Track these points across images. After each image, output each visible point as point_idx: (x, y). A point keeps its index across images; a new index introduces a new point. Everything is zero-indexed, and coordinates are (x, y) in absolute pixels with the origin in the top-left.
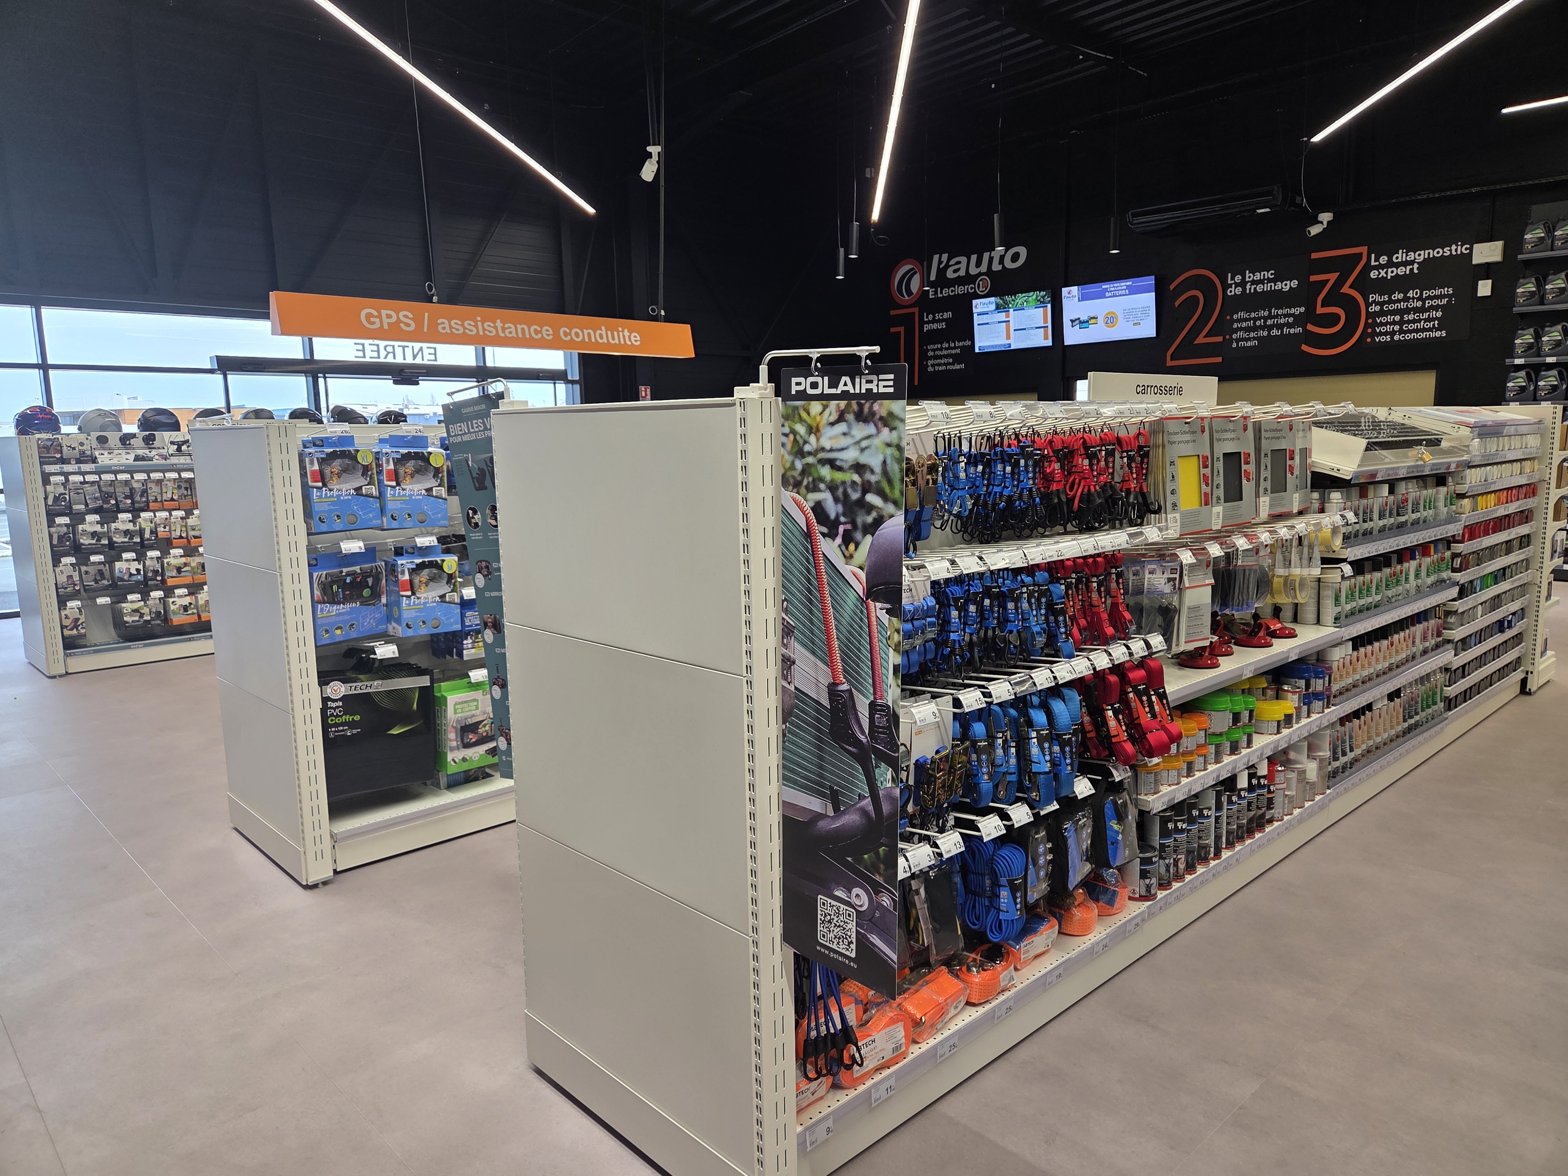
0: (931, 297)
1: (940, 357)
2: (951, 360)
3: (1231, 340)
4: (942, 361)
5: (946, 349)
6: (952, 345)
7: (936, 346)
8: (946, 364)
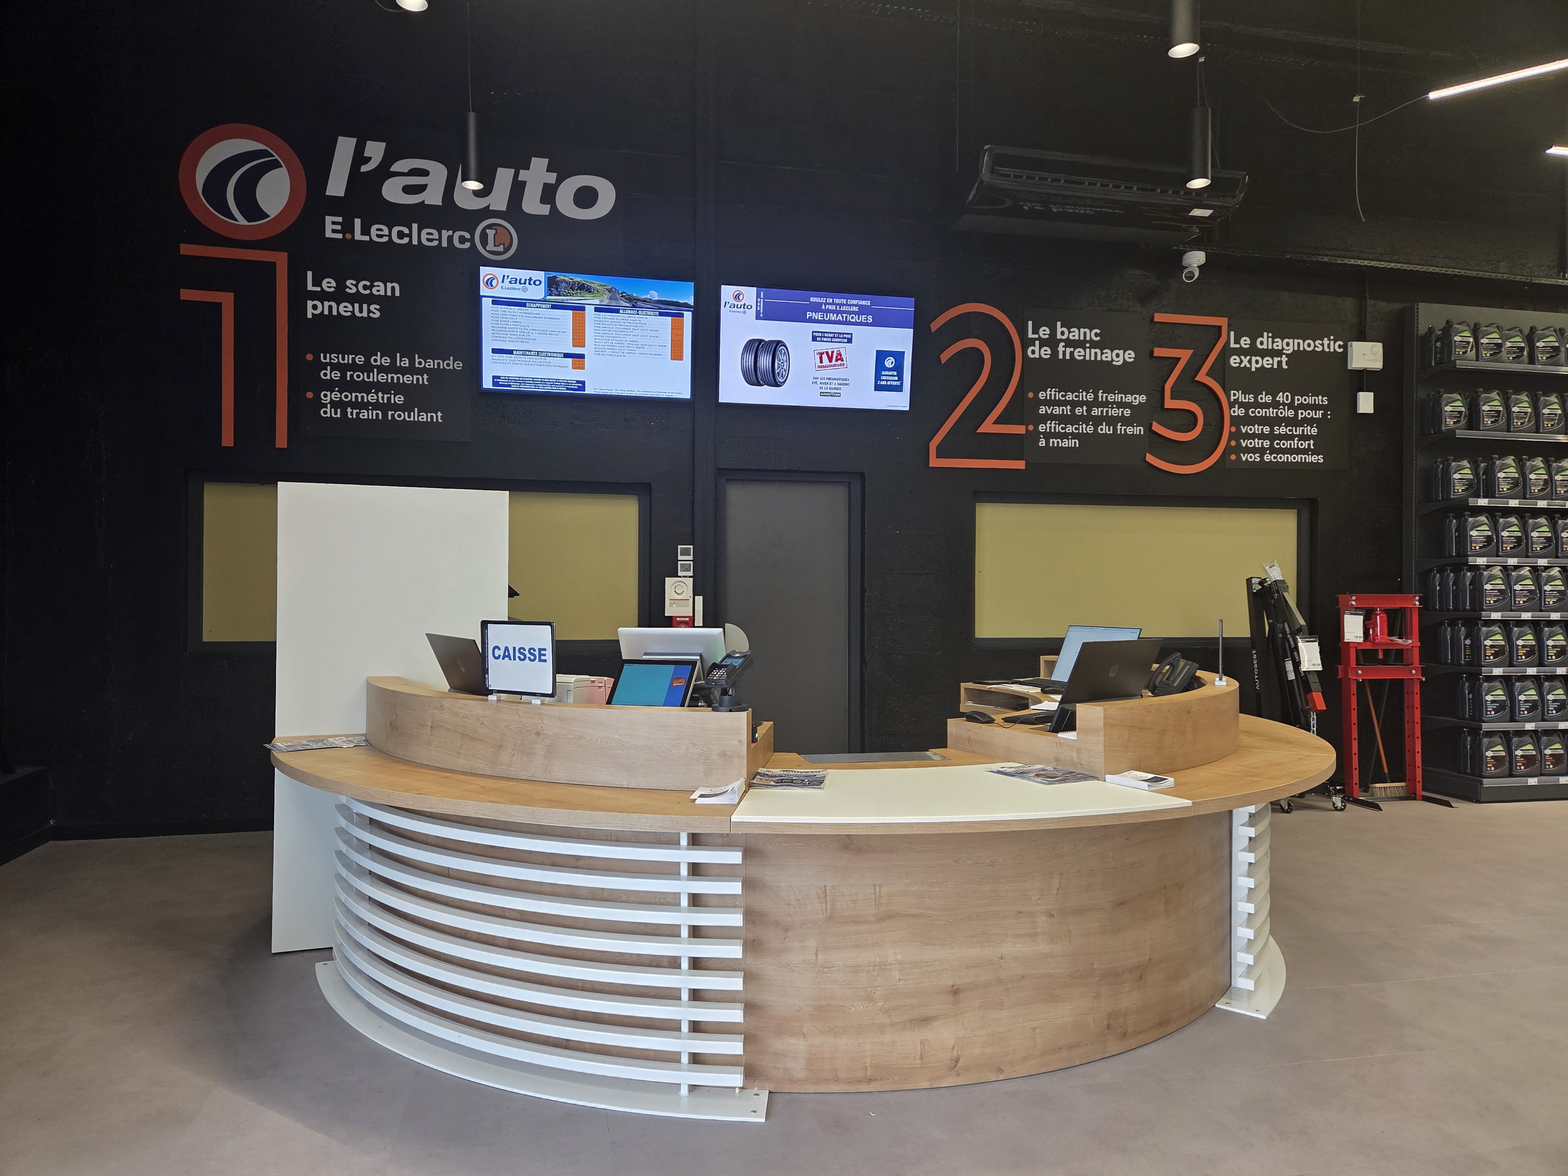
0: (329, 234)
1: (366, 388)
2: (399, 399)
3: (1036, 434)
4: (371, 398)
5: (381, 369)
6: (406, 363)
7: (348, 359)
8: (385, 408)
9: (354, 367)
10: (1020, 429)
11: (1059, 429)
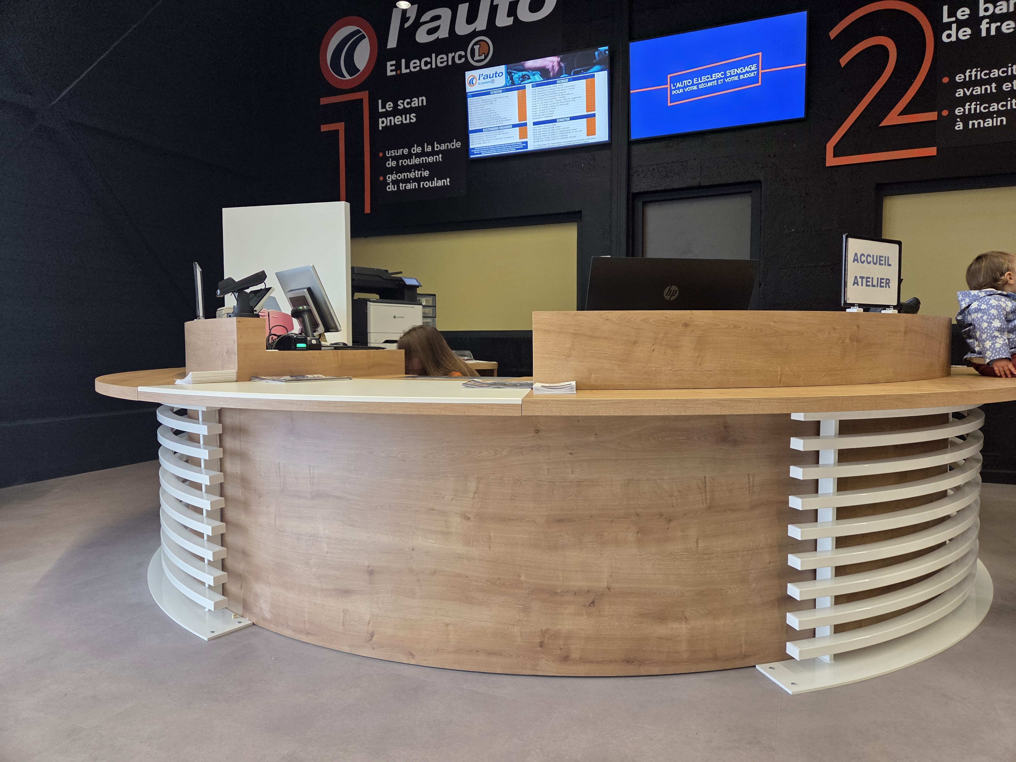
0: (389, 74)
1: (408, 169)
2: (426, 173)
3: (953, 119)
4: (412, 175)
5: (418, 155)
6: (429, 149)
7: (400, 152)
8: (418, 180)
9: (403, 157)
10: (932, 116)
11: (981, 109)
